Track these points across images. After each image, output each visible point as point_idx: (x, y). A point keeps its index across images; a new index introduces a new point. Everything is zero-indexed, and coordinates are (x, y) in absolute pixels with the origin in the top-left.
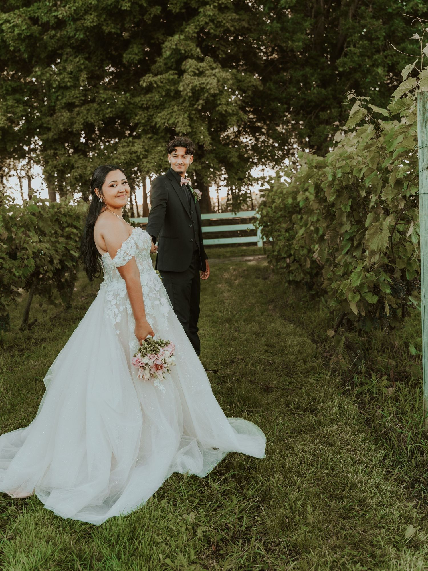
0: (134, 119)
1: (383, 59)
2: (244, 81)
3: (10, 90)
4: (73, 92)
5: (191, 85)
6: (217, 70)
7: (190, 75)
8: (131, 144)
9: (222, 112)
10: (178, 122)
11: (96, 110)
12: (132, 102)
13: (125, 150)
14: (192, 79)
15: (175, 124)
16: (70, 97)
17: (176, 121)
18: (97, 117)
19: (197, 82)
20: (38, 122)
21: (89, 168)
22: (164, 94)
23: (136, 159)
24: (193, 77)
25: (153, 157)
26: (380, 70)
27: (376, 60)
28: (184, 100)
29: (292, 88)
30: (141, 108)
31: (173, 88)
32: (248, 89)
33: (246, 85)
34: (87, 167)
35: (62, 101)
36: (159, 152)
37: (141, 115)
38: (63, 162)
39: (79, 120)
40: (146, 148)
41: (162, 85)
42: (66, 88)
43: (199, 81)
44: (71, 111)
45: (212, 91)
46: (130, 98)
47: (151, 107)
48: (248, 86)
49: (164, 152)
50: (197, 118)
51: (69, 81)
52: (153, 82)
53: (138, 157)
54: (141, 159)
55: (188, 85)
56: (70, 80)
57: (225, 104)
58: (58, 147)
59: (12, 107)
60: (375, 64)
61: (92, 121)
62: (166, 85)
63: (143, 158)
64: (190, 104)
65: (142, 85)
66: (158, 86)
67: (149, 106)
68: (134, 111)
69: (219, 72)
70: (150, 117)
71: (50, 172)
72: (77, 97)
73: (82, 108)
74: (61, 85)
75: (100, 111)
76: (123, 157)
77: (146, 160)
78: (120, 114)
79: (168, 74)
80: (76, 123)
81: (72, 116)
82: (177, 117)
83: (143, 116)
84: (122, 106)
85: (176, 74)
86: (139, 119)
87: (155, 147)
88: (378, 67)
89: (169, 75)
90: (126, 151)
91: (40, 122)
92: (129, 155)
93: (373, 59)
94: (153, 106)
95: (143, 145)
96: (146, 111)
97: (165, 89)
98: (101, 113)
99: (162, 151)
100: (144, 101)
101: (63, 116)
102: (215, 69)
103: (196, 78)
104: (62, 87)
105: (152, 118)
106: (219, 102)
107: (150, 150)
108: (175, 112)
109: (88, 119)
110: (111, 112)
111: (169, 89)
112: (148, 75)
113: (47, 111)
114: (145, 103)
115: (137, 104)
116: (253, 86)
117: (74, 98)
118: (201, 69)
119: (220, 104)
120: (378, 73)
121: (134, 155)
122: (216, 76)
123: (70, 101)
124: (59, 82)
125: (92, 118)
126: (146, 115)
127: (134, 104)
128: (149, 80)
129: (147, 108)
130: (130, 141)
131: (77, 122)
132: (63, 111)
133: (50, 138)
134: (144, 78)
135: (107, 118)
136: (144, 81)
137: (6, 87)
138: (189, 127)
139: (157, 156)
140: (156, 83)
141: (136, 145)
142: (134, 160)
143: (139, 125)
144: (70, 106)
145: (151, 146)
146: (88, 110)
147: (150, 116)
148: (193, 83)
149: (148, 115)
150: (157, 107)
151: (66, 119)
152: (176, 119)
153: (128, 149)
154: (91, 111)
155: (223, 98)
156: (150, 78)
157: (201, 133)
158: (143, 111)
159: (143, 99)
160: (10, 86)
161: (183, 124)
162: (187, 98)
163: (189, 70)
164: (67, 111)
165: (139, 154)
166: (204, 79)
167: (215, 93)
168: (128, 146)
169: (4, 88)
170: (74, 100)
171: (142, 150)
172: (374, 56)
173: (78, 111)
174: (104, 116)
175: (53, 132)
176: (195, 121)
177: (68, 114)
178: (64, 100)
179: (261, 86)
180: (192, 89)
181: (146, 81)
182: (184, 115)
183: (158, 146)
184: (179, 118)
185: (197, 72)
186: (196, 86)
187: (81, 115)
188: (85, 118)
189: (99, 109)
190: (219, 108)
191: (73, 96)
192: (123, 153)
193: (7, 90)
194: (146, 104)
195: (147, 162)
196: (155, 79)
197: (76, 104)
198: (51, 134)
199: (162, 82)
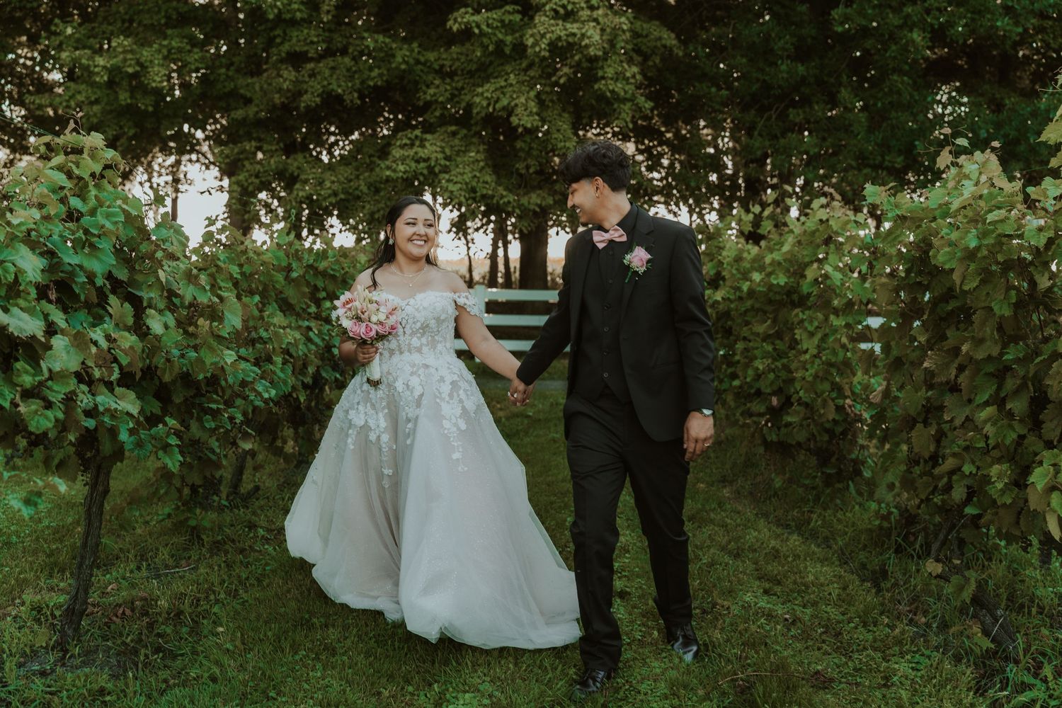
0: (425, 93)
1: (922, 15)
2: (647, 36)
3: (174, 17)
4: (306, 31)
5: (548, 36)
6: (600, 12)
7: (547, 16)
8: (417, 143)
9: (605, 92)
10: (516, 105)
11: (348, 70)
12: (422, 59)
13: (406, 154)
14: (553, 25)
15: (510, 111)
16: (299, 41)
17: (513, 104)
18: (350, 84)
19: (560, 30)
20: (226, 84)
21: (328, 184)
22: (491, 48)
23: (425, 172)
24: (552, 22)
25: (462, 171)
26: (916, 36)
27: (908, 16)
28: (531, 66)
29: (739, 58)
30: (441, 72)
31: (509, 39)
32: (653, 53)
33: (652, 44)
34: (323, 181)
35: (281, 48)
36: (473, 162)
37: (438, 87)
38: (273, 167)
39: (312, 87)
40: (448, 151)
41: (490, 31)
42: (293, 23)
43: (566, 29)
44: (297, 68)
45: (592, 51)
46: (419, 52)
47: (459, 72)
48: (656, 47)
49: (482, 164)
50: (552, 101)
51: (299, 10)
52: (474, 25)
53: (431, 170)
54: (436, 175)
55: (543, 36)
56: (302, 7)
57: (612, 79)
58: (263, 136)
59: (180, 50)
60: (908, 24)
61: (340, 91)
62: (497, 32)
63: (440, 172)
64: (543, 72)
65: (451, 28)
66: (482, 34)
67: (456, 70)
68: (424, 77)
69: (606, 15)
70: (456, 93)
71: (246, 184)
72: (312, 43)
73: (321, 65)
74: (284, 16)
75: (355, 72)
76: (401, 168)
77: (447, 176)
78: (397, 81)
79: (503, 10)
80: (306, 92)
81: (300, 78)
82: (515, 96)
83: (442, 88)
84: (403, 67)
85: (518, 12)
86: (435, 94)
87: (464, 152)
88: (911, 31)
89: (504, 14)
90: (408, 156)
91: (232, 85)
92: (413, 165)
93: (904, 14)
94: (462, 70)
95: (441, 147)
96: (448, 80)
97: (494, 39)
98: (356, 76)
99: (478, 161)
100: (446, 59)
101: (281, 76)
102: (598, 8)
103: (560, 22)
104: (285, 21)
105: (460, 94)
106: (600, 73)
107: (453, 157)
108: (511, 85)
109: (331, 87)
110: (381, 75)
111: (501, 41)
112: (463, 10)
113: (243, 65)
114: (448, 63)
115: (432, 63)
116: (665, 46)
117: (307, 44)
118: (570, 7)
119: (603, 78)
120: (913, 41)
121: (422, 165)
122: (598, 23)
123: (297, 49)
124: (279, 10)
125: (339, 86)
126: (448, 87)
127: (424, 64)
128: (465, 20)
129: (452, 75)
130: (417, 137)
131: (310, 90)
132: (284, 67)
133: (251, 116)
134: (456, 14)
135: (369, 86)
136: (455, 20)
137: (166, 11)
138: (537, 118)
139: (468, 169)
140: (478, 26)
141: (427, 144)
142: (421, 174)
143: (434, 107)
144: (296, 59)
145: (456, 149)
146: (333, 68)
147: (456, 89)
148: (553, 32)
149: (453, 88)
150: (471, 74)
151: (287, 83)
152: (514, 99)
153: (411, 152)
154: (338, 72)
155: (610, 66)
156: (467, 16)
157: (558, 131)
158: (443, 79)
159: (444, 56)
160: (176, 9)
161: (525, 110)
162: (537, 60)
163: (547, 8)
164: (291, 68)
165: (433, 164)
166: (575, 25)
167: (596, 56)
168: (412, 145)
169: (163, 14)
170: (305, 48)
171: (440, 156)
172: (905, 9)
173: (313, 70)
174: (363, 82)
175: (257, 106)
176: (548, 106)
177: (293, 73)
178: (286, 47)
179: (679, 48)
180: (549, 45)
181: (459, 20)
182: (528, 93)
183: (469, 151)
184: (518, 97)
185: (562, 11)
186: (559, 38)
187: (319, 77)
188: (325, 83)
189: (354, 69)
190: (600, 85)
191: (305, 39)
192: (403, 159)
193: (168, 17)
194: (450, 67)
195: (448, 181)
196: (477, 18)
197: (310, 55)
198: (252, 110)
199: (488, 25)
